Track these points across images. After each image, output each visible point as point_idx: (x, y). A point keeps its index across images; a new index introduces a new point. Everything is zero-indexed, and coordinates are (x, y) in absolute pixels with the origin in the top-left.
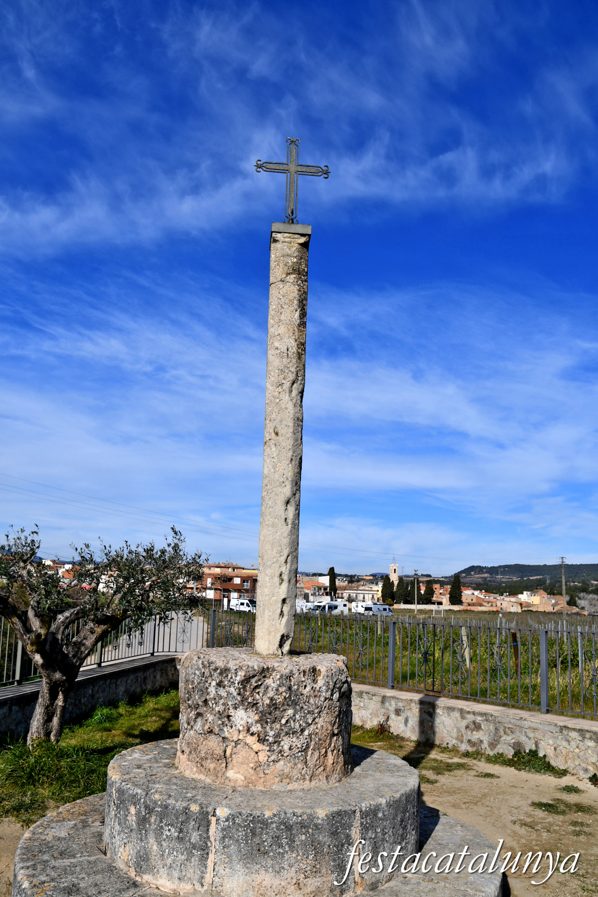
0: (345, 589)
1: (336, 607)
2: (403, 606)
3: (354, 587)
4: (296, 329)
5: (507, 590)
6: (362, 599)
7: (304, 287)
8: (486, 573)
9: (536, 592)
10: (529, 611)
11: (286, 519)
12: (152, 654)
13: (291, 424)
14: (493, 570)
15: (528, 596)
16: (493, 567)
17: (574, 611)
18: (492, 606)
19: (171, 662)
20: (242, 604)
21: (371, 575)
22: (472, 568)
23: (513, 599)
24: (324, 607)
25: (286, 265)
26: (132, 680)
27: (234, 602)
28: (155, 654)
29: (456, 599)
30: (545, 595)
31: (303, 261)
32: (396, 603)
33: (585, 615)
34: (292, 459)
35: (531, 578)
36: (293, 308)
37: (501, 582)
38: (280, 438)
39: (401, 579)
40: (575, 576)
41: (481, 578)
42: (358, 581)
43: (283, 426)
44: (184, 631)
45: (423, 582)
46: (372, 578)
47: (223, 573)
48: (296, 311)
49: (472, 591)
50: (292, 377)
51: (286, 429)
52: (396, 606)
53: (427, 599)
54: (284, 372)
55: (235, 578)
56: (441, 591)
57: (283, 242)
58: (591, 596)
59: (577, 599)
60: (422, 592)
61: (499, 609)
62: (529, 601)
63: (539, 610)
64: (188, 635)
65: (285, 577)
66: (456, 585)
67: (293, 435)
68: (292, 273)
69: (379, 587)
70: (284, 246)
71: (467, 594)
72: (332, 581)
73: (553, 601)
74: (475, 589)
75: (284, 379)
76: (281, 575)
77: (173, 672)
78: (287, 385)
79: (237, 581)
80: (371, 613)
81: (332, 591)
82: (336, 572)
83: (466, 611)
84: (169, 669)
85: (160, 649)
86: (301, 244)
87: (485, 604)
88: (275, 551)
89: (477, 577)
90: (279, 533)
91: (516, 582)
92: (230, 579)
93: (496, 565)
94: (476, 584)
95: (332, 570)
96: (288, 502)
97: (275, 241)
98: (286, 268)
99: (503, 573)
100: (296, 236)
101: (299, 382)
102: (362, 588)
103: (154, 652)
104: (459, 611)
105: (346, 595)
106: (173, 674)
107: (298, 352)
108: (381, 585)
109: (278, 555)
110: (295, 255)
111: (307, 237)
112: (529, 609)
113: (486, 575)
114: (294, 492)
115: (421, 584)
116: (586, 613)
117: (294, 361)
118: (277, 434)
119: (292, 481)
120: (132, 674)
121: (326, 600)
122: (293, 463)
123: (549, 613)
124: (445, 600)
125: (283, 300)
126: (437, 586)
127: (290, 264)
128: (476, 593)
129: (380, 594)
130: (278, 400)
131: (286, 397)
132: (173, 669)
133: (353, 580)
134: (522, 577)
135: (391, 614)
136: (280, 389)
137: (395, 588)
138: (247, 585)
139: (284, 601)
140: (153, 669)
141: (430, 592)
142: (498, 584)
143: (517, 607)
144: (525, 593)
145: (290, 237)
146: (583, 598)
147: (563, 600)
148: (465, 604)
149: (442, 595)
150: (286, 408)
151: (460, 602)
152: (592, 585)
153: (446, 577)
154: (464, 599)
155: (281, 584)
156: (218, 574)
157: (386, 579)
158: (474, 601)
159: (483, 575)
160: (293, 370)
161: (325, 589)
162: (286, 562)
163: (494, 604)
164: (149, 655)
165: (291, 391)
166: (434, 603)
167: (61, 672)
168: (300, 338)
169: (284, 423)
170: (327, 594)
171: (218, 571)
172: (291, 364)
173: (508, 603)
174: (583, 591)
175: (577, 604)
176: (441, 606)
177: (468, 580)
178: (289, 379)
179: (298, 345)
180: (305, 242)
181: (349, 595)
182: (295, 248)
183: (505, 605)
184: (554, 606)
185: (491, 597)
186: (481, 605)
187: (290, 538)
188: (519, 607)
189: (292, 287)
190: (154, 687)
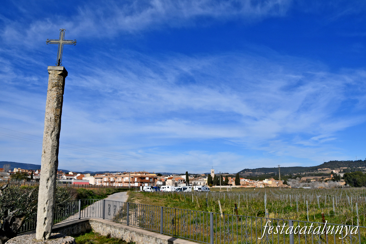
0: (193, 180)
1: (186, 189)
2: (216, 186)
3: (197, 179)
4: (54, 110)
5: (259, 179)
6: (200, 184)
7: (60, 92)
8: (251, 172)
9: (270, 179)
10: (267, 187)
11: (47, 186)
12: (80, 219)
13: (50, 148)
14: (254, 170)
15: (267, 181)
16: (254, 169)
17: (286, 186)
18: (252, 185)
19: (87, 221)
20: (148, 188)
21: (204, 174)
22: (245, 170)
23: (261, 182)
24: (181, 189)
25: (52, 84)
26: (66, 231)
27: (145, 188)
28: (81, 218)
29: (237, 183)
30: (274, 180)
31: (60, 81)
32: (213, 185)
33: (290, 188)
34: (50, 162)
35: (269, 173)
36: (54, 101)
37: (257, 176)
38: (46, 154)
39: (215, 176)
40: (287, 172)
41: (249, 174)
42: (199, 177)
43: (47, 149)
44: (93, 209)
45: (224, 176)
46: (204, 175)
47: (141, 175)
48: (55, 102)
49: (245, 179)
50: (52, 129)
51: (48, 150)
52: (213, 187)
53: (226, 184)
54: (49, 128)
55: (146, 178)
56: (232, 180)
57: (52, 74)
58: (293, 180)
59: (287, 181)
60: (224, 180)
61: (255, 187)
62: (267, 183)
63: (271, 186)
64: (95, 210)
65: (46, 209)
66: (237, 178)
67: (51, 153)
68: (55, 87)
69: (206, 179)
70: (52, 75)
71: (242, 181)
72: (187, 178)
73: (277, 183)
74: (246, 178)
75: (49, 130)
76: (44, 208)
77: (88, 225)
78: (50, 132)
79: (147, 179)
80: (201, 191)
81: (187, 182)
82: (188, 173)
83: (242, 188)
84: (86, 225)
85: (83, 216)
86: (59, 74)
87: (249, 185)
88: (42, 199)
89: (247, 173)
90: (44, 192)
91: (263, 175)
92: (144, 178)
93: (255, 168)
94: (247, 176)
95: (187, 172)
96: (48, 180)
97: (49, 74)
98: (52, 85)
99: (258, 172)
100: (57, 71)
101: (55, 131)
102: (199, 179)
103: (80, 218)
104: (239, 188)
105: (193, 183)
106: (88, 227)
107: (55, 119)
108: (207, 178)
109: (44, 201)
110: (56, 79)
111: (62, 71)
112: (268, 186)
113: (251, 173)
114: (51, 175)
115: (223, 177)
116: (290, 187)
117: (53, 123)
118: (45, 152)
119: (50, 171)
120: (65, 228)
121: (183, 185)
122: (51, 164)
123: (275, 187)
124: (233, 183)
125: (50, 98)
126: (230, 178)
127: (54, 83)
128: (246, 180)
129: (207, 181)
130: (46, 139)
131: (49, 138)
132: (88, 224)
133: (196, 176)
134: (265, 173)
135: (209, 190)
136: (47, 134)
137: (213, 179)
138: (151, 180)
139: (46, 219)
140: (77, 226)
141: (227, 180)
142: (255, 176)
143: (262, 185)
144: (266, 179)
145: (55, 72)
146: (290, 181)
147: (281, 182)
148: (241, 185)
149: (232, 181)
150: (49, 142)
151: (239, 184)
152: (294, 175)
153: (235, 174)
154: (241, 183)
155: (44, 212)
156: (139, 176)
157: (209, 175)
158: (245, 184)
159: (250, 173)
160: (52, 126)
161: (184, 181)
162: (47, 203)
163: (253, 185)
164: (78, 219)
165: (51, 135)
166: (229, 185)
167: (6, 236)
168: (57, 113)
169: (48, 148)
170: (185, 183)
171: (139, 175)
172: (52, 124)
173: (259, 184)
174: (290, 178)
175: (287, 183)
176: (231, 186)
177: (243, 175)
178: (50, 130)
179: (55, 116)
180: (61, 74)
181: (195, 183)
182: (56, 76)
183: (258, 185)
184: (277, 184)
185: (252, 182)
186: (248, 185)
187: (49, 194)
188: (263, 185)
189: (54, 92)
190: (78, 233)
